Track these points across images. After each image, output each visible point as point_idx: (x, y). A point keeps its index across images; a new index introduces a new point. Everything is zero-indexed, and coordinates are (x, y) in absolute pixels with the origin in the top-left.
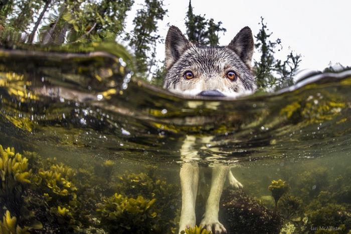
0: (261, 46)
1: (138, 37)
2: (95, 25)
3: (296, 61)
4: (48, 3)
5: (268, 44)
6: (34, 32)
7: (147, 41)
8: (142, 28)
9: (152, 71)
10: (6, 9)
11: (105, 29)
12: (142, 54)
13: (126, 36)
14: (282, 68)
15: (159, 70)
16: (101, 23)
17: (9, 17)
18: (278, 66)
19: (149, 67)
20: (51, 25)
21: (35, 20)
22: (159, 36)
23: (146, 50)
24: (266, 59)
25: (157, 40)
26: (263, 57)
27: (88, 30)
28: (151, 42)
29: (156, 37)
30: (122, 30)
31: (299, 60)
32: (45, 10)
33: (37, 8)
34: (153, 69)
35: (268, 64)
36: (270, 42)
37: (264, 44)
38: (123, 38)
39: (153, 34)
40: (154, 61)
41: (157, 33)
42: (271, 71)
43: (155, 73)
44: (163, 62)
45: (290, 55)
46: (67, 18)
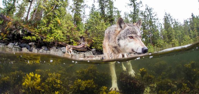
0: (133, 5)
1: (76, 7)
2: (55, 6)
3: (149, 11)
4: (31, 2)
5: (136, 4)
6: (27, 16)
7: (80, 8)
8: (77, 2)
9: (84, 20)
10: (12, 11)
11: (60, 7)
12: (79, 14)
13: (70, 7)
14: (144, 14)
15: (87, 20)
16: (58, 4)
17: (15, 13)
18: (142, 13)
19: (83, 19)
20: (34, 11)
21: (27, 11)
22: (85, 5)
23: (80, 12)
24: (136, 10)
25: (85, 7)
26: (134, 9)
27: (52, 9)
28: (82, 8)
29: (84, 5)
30: (68, 5)
31: (151, 10)
32: (31, 5)
33: (27, 5)
34: (85, 19)
35: (137, 12)
36: (137, 3)
37: (134, 4)
38: (69, 8)
39: (82, 4)
40: (84, 16)
41: (85, 4)
42: (139, 16)
43: (86, 21)
44: (89, 15)
45: (147, 8)
46: (42, 6)
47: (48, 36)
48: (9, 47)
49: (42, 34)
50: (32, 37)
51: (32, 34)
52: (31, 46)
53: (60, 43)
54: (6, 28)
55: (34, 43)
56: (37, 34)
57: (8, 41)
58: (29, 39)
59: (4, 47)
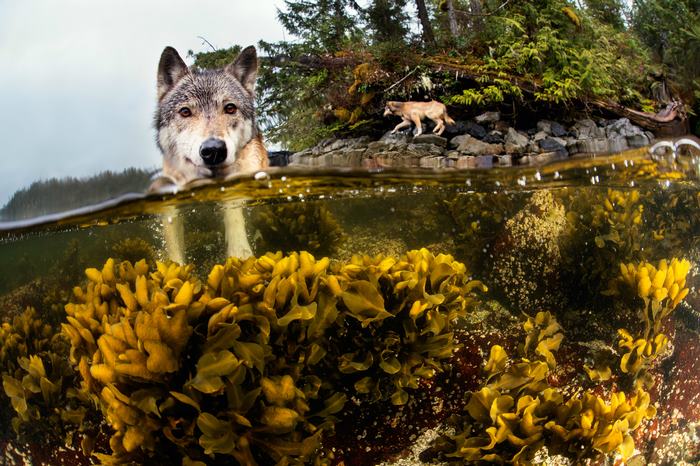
47: (549, 77)
48: (392, 147)
49: (522, 75)
50: (482, 93)
51: (478, 80)
52: (486, 125)
53: (601, 104)
54: (352, 88)
55: (496, 115)
56: (502, 78)
57: (376, 126)
58: (474, 102)
59: (363, 150)
